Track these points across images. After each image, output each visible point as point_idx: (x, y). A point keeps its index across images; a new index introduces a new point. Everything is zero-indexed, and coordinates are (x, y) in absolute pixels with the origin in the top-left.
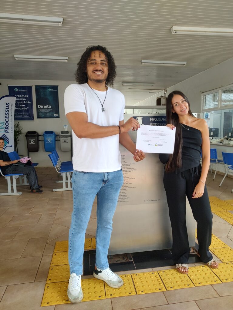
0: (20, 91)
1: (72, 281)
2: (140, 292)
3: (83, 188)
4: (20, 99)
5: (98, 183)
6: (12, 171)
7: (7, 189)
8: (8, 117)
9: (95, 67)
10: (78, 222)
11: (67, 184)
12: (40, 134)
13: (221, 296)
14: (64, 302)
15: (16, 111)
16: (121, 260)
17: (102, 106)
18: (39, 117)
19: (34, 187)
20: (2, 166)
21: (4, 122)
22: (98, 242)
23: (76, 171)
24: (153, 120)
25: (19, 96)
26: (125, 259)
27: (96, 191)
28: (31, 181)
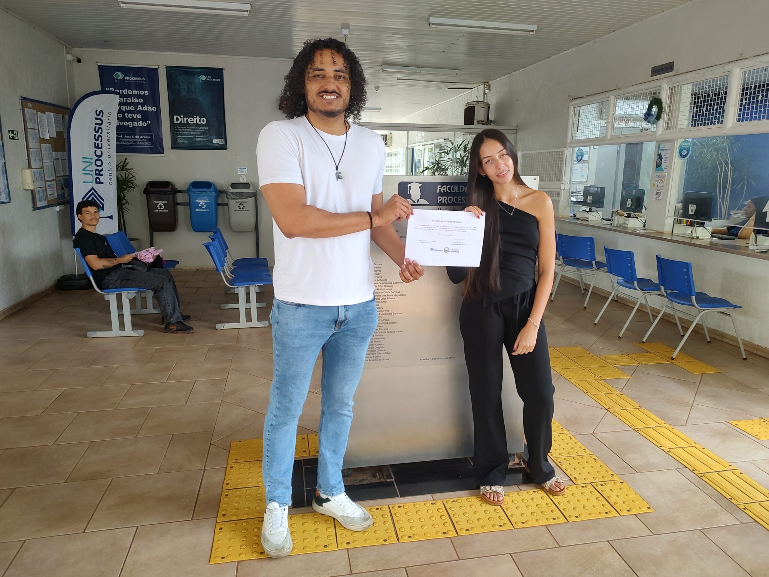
0: (128, 78)
1: (270, 517)
2: (406, 539)
3: (296, 336)
4: (129, 100)
5: (326, 327)
6: (119, 281)
7: (110, 322)
8: (100, 146)
9: (322, 84)
10: (284, 402)
11: (248, 312)
12: (179, 187)
13: (561, 545)
14: (255, 556)
15: (120, 129)
16: (368, 479)
17: (337, 168)
18: (175, 146)
19: (173, 320)
20: (95, 269)
21: (92, 159)
22: (323, 441)
23: (281, 301)
24: (444, 191)
25: (126, 92)
26: (379, 477)
27: (321, 342)
28: (165, 304)
